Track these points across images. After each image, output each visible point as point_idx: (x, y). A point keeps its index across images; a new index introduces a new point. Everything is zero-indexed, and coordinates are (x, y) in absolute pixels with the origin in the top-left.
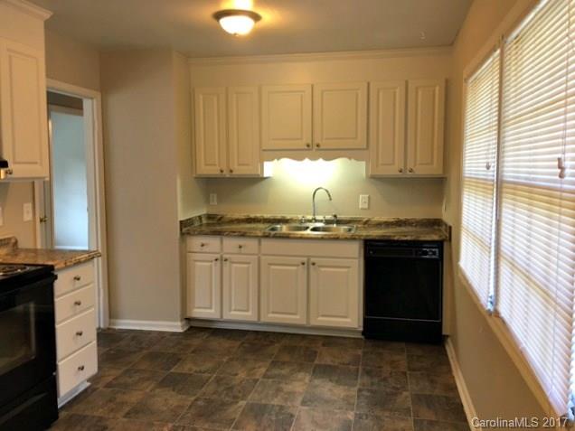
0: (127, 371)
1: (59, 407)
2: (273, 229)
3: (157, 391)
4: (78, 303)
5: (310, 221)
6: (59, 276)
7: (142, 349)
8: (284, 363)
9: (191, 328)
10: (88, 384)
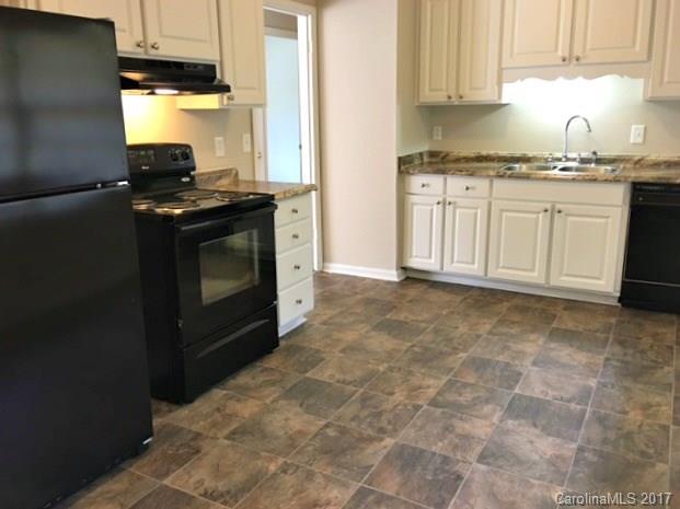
0: (341, 312)
1: (280, 335)
2: (509, 169)
3: (373, 333)
4: (295, 236)
5: (560, 160)
6: (279, 206)
7: (356, 293)
8: (513, 323)
9: (407, 278)
10: (304, 320)
